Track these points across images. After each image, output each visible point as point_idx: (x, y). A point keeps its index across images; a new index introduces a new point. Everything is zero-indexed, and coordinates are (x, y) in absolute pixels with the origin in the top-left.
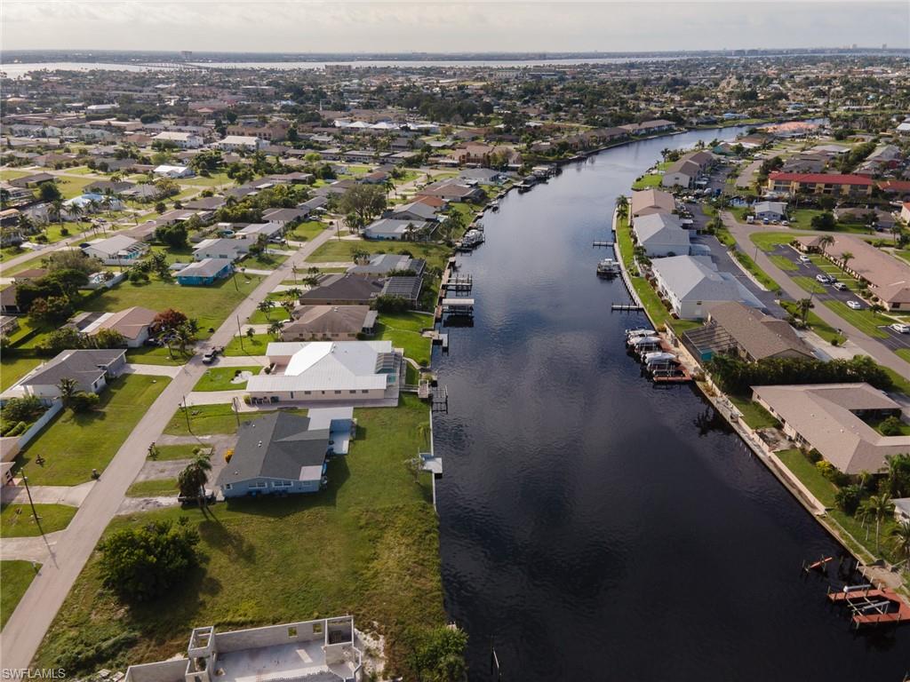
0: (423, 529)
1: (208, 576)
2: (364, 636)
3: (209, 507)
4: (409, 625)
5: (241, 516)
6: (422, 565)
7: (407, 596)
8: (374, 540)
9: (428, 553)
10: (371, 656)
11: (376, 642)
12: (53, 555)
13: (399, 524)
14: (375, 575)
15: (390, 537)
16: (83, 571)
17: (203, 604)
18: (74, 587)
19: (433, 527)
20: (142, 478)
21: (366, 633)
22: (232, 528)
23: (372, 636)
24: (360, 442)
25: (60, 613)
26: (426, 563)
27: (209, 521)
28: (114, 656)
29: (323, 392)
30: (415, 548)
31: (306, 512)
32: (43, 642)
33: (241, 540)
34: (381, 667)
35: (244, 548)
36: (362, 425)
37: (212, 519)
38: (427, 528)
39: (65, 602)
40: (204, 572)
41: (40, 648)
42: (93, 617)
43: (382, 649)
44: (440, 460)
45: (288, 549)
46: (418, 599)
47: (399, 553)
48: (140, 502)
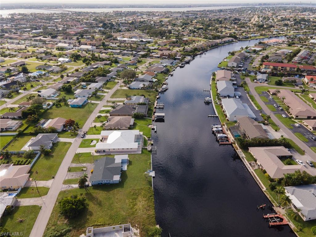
0: (149, 195)
1: (89, 210)
2: (133, 229)
3: (87, 188)
4: (146, 225)
5: (97, 191)
6: (149, 207)
7: (145, 217)
8: (135, 199)
9: (151, 203)
10: (135, 235)
11: (137, 231)
12: (45, 203)
13: (142, 194)
14: (136, 210)
15: (140, 198)
16: (53, 208)
17: (88, 219)
18: (52, 214)
20: (67, 178)
21: (134, 228)
22: (94, 195)
23: (136, 229)
24: (130, 166)
25: (49, 222)
26: (150, 206)
27: (88, 193)
28: (65, 235)
29: (119, 149)
30: (147, 201)
31: (116, 190)
32: (45, 230)
33: (97, 199)
35: (99, 202)
36: (131, 160)
37: (88, 192)
38: (151, 195)
39: (50, 218)
40: (88, 209)
41: (45, 232)
42: (58, 223)
43: (139, 233)
44: (154, 172)
45: (111, 202)
46: (148, 218)
47: (143, 203)
48: (67, 186)
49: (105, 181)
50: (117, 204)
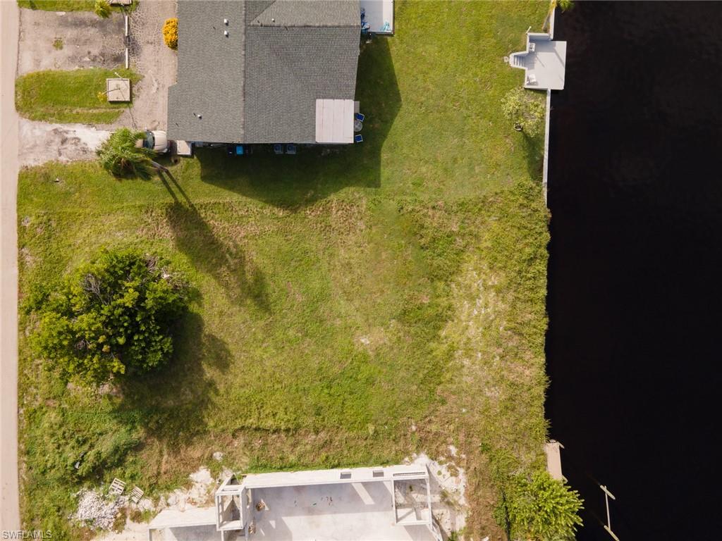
1: (207, 331)
2: (438, 468)
3: (169, 169)
4: (497, 452)
6: (521, 334)
7: (496, 394)
8: (447, 276)
9: (529, 306)
10: (449, 503)
11: (454, 478)
13: (486, 241)
14: (450, 355)
16: (20, 292)
17: (211, 384)
19: (540, 246)
21: (441, 463)
22: (218, 224)
23: (450, 468)
26: (526, 330)
27: (177, 202)
30: (510, 296)
31: (333, 197)
34: (461, 522)
35: (250, 278)
37: (181, 198)
38: (531, 251)
40: (197, 322)
41: (21, 431)
43: (462, 490)
44: (562, 46)
45: (316, 285)
46: (510, 405)
47: (486, 306)
48: (49, 133)
50: (350, 300)
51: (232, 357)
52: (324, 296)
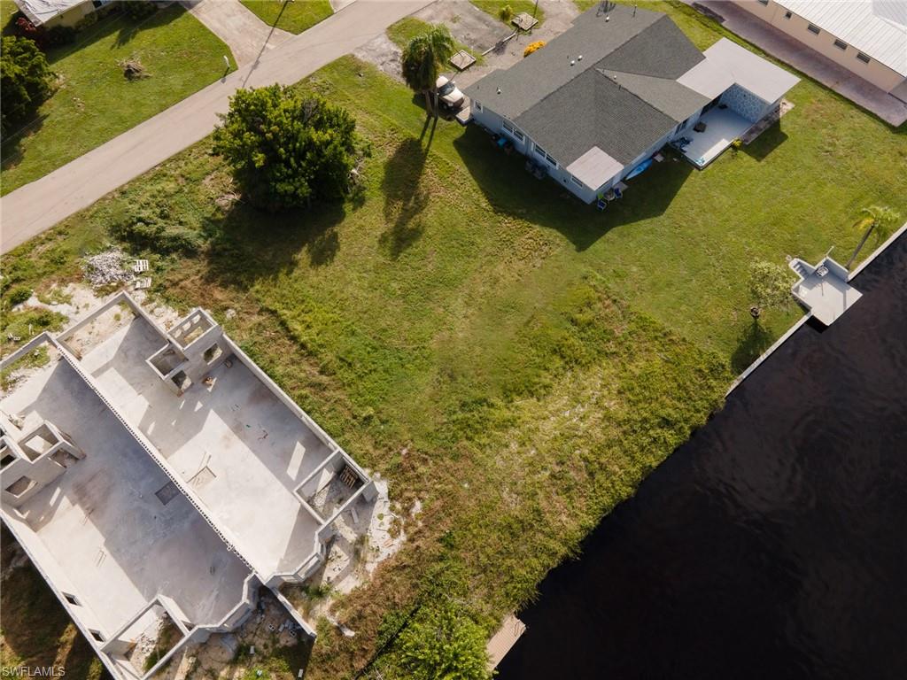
0: (663, 413)
1: (337, 228)
2: (385, 510)
3: (440, 119)
4: (456, 558)
5: (461, 167)
6: (591, 474)
7: (514, 506)
8: (573, 362)
9: (625, 460)
10: (357, 553)
11: (388, 536)
12: (255, 67)
13: (638, 367)
14: (504, 425)
15: (596, 380)
19: (686, 421)
20: (425, 15)
21: (392, 509)
23: (395, 522)
24: (746, 159)
25: (190, 149)
26: (600, 477)
27: (419, 141)
28: (165, 252)
29: (789, 15)
30: (615, 433)
31: (537, 228)
32: (148, 172)
33: (420, 207)
34: (348, 586)
35: (411, 225)
36: (786, 127)
37: (425, 141)
38: (675, 415)
40: (339, 216)
42: (207, 181)
43: (382, 557)
44: (854, 295)
45: (453, 270)
46: (515, 529)
47: (582, 419)
48: (390, 51)
49: (533, 141)
50: (467, 304)
51: (332, 261)
52: (451, 284)
